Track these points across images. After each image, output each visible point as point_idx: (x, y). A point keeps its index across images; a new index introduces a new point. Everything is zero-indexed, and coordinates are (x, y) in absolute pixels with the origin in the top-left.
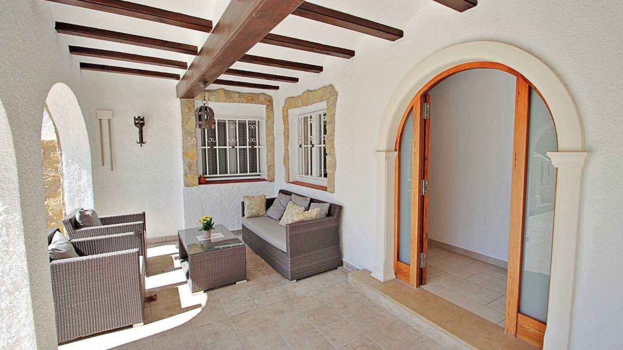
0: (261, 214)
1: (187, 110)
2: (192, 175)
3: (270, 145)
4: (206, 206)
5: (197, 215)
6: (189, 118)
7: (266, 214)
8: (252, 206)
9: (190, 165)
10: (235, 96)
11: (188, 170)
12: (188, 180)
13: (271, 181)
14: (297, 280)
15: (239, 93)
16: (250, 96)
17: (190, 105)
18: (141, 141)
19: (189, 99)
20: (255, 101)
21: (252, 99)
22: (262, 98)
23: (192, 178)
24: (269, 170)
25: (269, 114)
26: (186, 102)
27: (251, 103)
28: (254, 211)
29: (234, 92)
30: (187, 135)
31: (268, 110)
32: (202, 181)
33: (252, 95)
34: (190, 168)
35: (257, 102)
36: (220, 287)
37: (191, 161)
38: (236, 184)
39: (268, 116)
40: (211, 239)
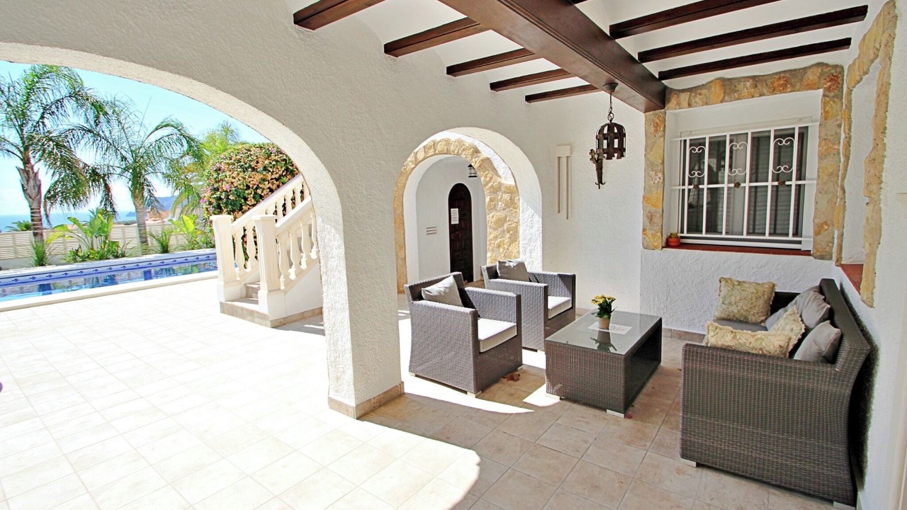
0: (752, 318)
1: (652, 129)
2: (653, 232)
3: (826, 178)
4: (674, 284)
5: (658, 295)
6: (655, 142)
7: (763, 321)
8: (733, 298)
9: (652, 216)
10: (745, 86)
11: (647, 223)
12: (647, 238)
13: (822, 258)
14: (698, 465)
15: (754, 78)
16: (780, 78)
17: (657, 121)
18: (600, 181)
19: (657, 111)
20: (793, 86)
21: (787, 82)
22: (811, 76)
23: (653, 235)
24: (817, 233)
25: (827, 109)
26: (652, 117)
27: (781, 92)
28: (734, 309)
29: (744, 77)
30: (650, 169)
31: (827, 99)
32: (673, 242)
33: (787, 75)
34: (651, 220)
35: (798, 87)
36: (586, 404)
37: (653, 209)
38: (734, 253)
39: (826, 112)
40: (610, 331)
